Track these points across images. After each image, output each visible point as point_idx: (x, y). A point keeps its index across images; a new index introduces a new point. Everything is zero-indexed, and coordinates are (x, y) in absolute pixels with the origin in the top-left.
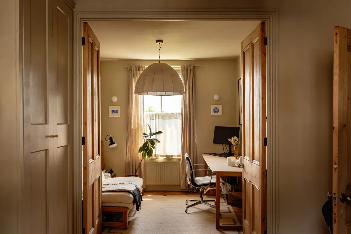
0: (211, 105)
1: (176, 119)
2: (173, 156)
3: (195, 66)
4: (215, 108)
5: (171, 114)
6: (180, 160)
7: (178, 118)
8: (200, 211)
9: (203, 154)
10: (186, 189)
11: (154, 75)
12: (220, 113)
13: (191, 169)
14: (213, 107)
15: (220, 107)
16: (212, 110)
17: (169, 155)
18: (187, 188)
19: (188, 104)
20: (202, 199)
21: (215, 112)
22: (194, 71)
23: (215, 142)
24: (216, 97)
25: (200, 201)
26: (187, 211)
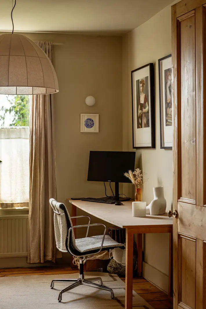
0: (81, 115)
1: (20, 138)
2: (14, 205)
3: (54, 44)
4: (88, 119)
5: (11, 130)
6: (28, 211)
7: (23, 137)
8: (81, 297)
9: (70, 199)
10: (40, 263)
11: (9, 55)
12: (95, 129)
13: (69, 226)
14: (84, 117)
15: (96, 118)
16: (83, 123)
17: (7, 204)
18: (42, 262)
19: (41, 111)
20: (83, 277)
21: (88, 126)
22: (52, 53)
23: (91, 178)
24: (90, 101)
25: (80, 281)
26: (61, 299)
